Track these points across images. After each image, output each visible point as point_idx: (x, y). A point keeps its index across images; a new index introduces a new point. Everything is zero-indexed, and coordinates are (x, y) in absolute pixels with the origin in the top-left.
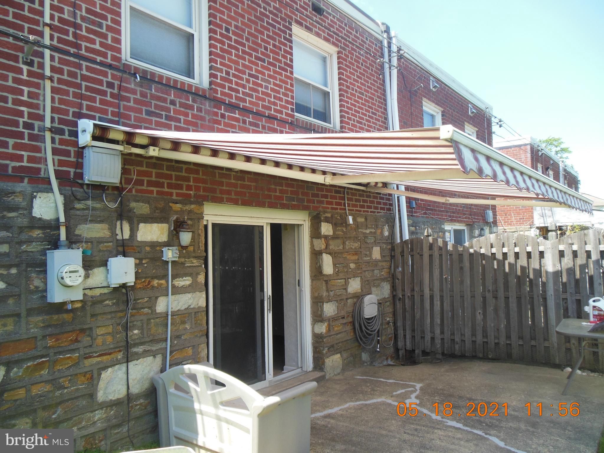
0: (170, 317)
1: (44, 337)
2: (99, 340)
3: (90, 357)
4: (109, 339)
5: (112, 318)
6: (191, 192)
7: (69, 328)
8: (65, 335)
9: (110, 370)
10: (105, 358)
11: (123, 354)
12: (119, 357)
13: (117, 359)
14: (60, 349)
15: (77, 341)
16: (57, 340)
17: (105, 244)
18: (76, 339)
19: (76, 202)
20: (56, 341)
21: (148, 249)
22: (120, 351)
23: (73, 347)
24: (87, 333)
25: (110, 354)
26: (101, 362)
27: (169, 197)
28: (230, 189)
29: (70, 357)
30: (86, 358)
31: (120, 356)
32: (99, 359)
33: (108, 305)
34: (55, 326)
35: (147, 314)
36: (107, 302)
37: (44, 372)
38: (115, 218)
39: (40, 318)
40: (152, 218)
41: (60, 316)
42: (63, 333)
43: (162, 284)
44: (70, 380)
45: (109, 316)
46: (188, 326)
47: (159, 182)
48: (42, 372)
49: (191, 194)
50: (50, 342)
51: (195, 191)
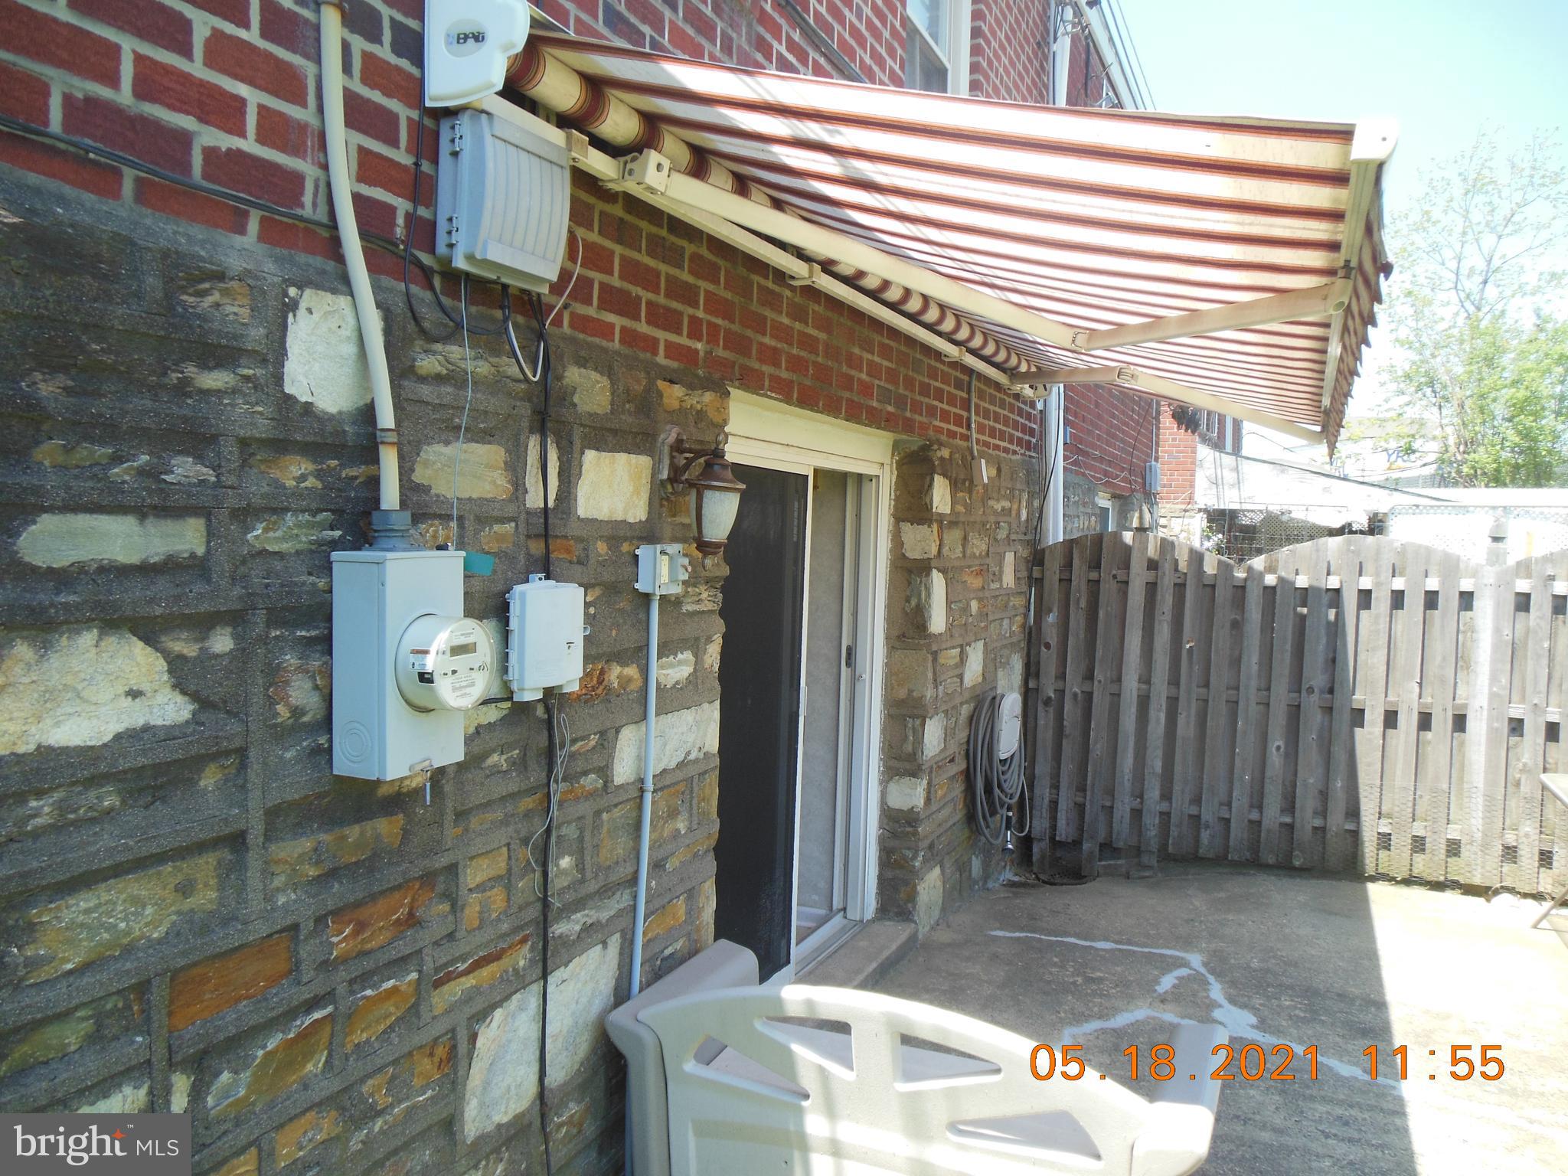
0: (648, 797)
1: (320, 920)
2: (471, 912)
3: (449, 978)
4: (497, 897)
5: (505, 822)
6: (699, 346)
7: (393, 876)
8: (382, 905)
9: (498, 1014)
10: (485, 972)
11: (532, 949)
12: (522, 963)
13: (516, 971)
14: (368, 964)
15: (413, 921)
16: (361, 927)
17: (496, 528)
18: (411, 914)
19: (419, 344)
20: (356, 933)
21: (602, 547)
22: (524, 941)
23: (403, 948)
24: (440, 887)
25: (496, 957)
26: (477, 990)
27: (648, 355)
28: (779, 345)
29: (395, 990)
30: (438, 984)
31: (522, 957)
32: (469, 982)
33: (496, 771)
34: (352, 869)
35: (592, 794)
36: (495, 758)
37: (314, 1066)
38: (525, 424)
39: (307, 844)
40: (615, 432)
41: (368, 826)
42: (373, 897)
43: (630, 680)
44: (393, 1078)
45: (499, 815)
46: (681, 825)
47: (629, 293)
48: (310, 1067)
49: (696, 351)
50: (340, 940)
51: (708, 342)
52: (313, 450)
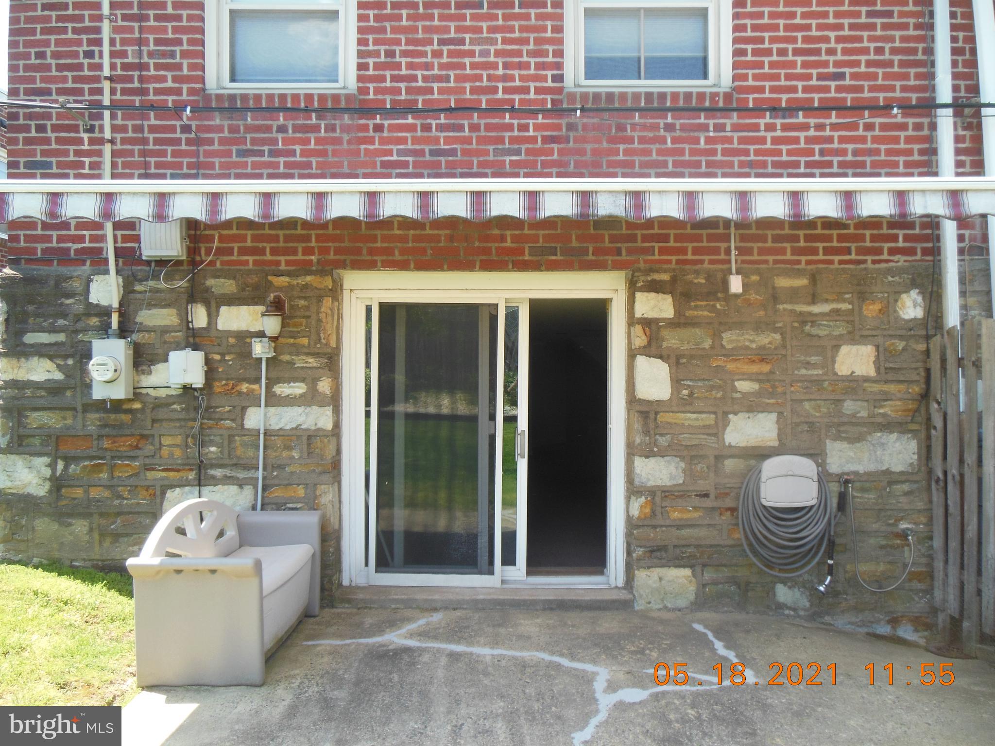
0: (262, 436)
1: (100, 437)
2: (165, 451)
3: (153, 469)
4: (178, 452)
5: (181, 427)
6: (313, 257)
7: (128, 432)
8: (124, 439)
9: (178, 490)
10: (172, 474)
11: (196, 474)
12: (190, 477)
13: (187, 478)
14: (118, 454)
15: (137, 447)
16: (114, 442)
17: (173, 334)
18: (137, 445)
19: (136, 283)
20: (112, 443)
21: (232, 340)
22: (191, 470)
23: (132, 454)
24: (150, 441)
25: (178, 471)
26: (166, 478)
27: (273, 268)
28: (392, 245)
29: (128, 465)
30: (148, 470)
31: (192, 476)
32: (164, 474)
33: (175, 410)
34: (114, 427)
35: (229, 428)
36: (175, 406)
37: (104, 475)
38: (184, 301)
39: (97, 416)
40: (239, 299)
41: (118, 415)
42: (121, 436)
43: (253, 390)
44: (129, 491)
45: (178, 425)
46: (296, 454)
47: (258, 247)
48: (101, 475)
49: (312, 260)
50: (106, 444)
51: (319, 255)
52: (96, 315)
